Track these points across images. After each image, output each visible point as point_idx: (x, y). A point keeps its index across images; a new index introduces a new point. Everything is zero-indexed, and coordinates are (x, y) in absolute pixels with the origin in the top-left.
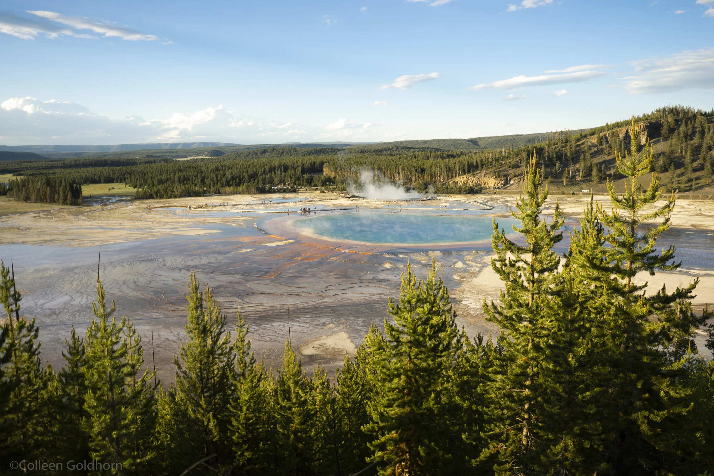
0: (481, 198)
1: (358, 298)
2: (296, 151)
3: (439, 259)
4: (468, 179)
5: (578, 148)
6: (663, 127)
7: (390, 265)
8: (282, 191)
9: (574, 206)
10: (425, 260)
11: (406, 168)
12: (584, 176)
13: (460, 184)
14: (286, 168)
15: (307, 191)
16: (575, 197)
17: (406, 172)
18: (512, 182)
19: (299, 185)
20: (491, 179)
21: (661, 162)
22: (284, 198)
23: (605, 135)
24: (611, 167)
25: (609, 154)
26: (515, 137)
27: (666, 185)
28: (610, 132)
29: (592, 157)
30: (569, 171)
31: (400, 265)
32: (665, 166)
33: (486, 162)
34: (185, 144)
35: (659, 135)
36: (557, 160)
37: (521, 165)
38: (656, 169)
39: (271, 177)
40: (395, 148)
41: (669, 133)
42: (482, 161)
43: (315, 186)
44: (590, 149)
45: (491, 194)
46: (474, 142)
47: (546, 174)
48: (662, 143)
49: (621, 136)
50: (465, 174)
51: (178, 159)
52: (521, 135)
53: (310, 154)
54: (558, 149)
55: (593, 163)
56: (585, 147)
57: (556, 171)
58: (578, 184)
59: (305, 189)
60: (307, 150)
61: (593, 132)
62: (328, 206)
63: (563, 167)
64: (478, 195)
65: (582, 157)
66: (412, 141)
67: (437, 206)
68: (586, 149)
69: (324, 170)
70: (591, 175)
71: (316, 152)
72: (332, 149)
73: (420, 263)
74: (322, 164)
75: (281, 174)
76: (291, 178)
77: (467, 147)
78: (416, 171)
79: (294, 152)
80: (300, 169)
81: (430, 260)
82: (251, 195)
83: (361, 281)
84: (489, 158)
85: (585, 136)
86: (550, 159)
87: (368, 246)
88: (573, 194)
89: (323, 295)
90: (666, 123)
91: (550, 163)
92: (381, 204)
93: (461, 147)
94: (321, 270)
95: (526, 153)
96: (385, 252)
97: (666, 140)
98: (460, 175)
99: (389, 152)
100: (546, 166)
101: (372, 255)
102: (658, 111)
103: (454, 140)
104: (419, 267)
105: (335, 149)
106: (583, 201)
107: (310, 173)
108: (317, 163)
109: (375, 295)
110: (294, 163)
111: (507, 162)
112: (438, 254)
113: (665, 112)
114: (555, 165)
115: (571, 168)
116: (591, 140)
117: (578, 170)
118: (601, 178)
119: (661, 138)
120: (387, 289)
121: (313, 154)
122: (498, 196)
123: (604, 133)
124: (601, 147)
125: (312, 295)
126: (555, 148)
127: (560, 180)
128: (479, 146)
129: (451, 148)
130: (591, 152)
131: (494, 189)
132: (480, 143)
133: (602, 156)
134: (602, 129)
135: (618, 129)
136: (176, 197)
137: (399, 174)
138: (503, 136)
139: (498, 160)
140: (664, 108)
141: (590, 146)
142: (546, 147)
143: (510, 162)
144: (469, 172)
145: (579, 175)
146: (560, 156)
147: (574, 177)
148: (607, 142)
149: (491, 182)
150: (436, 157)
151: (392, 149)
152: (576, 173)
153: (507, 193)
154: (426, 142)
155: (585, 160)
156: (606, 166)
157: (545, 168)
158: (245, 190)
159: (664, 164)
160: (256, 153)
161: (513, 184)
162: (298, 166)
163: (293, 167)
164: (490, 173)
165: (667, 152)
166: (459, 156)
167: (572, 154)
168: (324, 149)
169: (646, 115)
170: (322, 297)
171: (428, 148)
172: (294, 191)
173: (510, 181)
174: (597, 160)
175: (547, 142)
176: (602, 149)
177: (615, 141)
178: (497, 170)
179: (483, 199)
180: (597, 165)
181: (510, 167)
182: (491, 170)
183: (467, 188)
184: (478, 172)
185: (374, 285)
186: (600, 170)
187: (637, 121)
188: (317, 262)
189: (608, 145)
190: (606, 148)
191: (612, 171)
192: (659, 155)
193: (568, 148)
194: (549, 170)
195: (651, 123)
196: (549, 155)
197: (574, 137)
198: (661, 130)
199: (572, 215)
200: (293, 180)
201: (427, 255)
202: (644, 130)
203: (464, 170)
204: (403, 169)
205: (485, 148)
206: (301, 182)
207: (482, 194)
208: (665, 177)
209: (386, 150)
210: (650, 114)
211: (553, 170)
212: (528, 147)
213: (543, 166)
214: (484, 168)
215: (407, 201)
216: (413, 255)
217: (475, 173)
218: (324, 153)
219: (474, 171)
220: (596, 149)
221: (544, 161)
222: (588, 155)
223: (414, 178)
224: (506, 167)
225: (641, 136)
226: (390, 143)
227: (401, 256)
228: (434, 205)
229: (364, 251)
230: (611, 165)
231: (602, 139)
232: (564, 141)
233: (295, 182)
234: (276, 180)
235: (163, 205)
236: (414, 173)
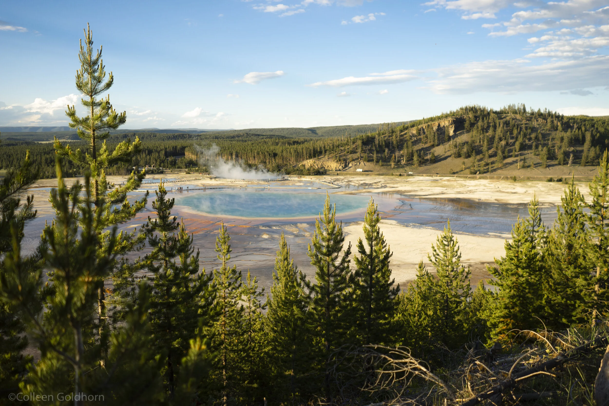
0: (328, 178)
1: (247, 264)
2: (155, 136)
3: (307, 230)
4: (315, 162)
5: (402, 138)
6: (466, 121)
7: (268, 236)
8: (150, 172)
9: (404, 185)
10: (296, 231)
11: (260, 153)
12: (407, 161)
13: (307, 167)
14: (150, 152)
15: (172, 172)
16: (402, 177)
17: (261, 156)
18: (350, 165)
19: (164, 167)
20: (333, 163)
21: (465, 150)
22: (154, 179)
23: (422, 127)
24: (427, 154)
25: (426, 143)
26: (347, 128)
27: (470, 168)
28: (426, 125)
29: (413, 145)
30: (395, 157)
31: (276, 236)
32: (468, 153)
33: (328, 148)
34: (45, 128)
35: (463, 128)
36: (386, 147)
37: (357, 151)
38: (462, 155)
39: (137, 159)
40: (245, 135)
41: (471, 127)
42: (325, 147)
43: (179, 168)
44: (411, 139)
45: (334, 175)
46: (313, 131)
47: (377, 159)
48: (466, 135)
49: (435, 128)
50: (311, 158)
51: (40, 142)
52: (351, 126)
53: (169, 139)
54: (386, 138)
55: (414, 150)
56: (407, 137)
57: (385, 157)
58: (403, 167)
59: (170, 171)
60: (166, 135)
61: (413, 124)
62: (197, 186)
63: (391, 153)
64: (325, 176)
65: (405, 144)
66: (259, 129)
67: (293, 185)
68: (408, 138)
69: (186, 153)
70: (413, 159)
71: (174, 137)
72: (189, 135)
73: (292, 234)
74: (183, 148)
75: (146, 157)
76: (156, 161)
77: (307, 135)
78: (269, 155)
79: (153, 137)
80: (163, 152)
81: (300, 231)
82: (122, 176)
83: (246, 250)
84: (331, 145)
85: (407, 128)
86: (380, 146)
87: (244, 220)
88: (400, 175)
89: (216, 263)
90: (468, 118)
91: (380, 150)
92: (245, 184)
93: (302, 135)
94: (207, 242)
95: (361, 141)
96: (261, 225)
97: (468, 132)
98: (307, 159)
99: (240, 138)
100: (378, 152)
101: (249, 228)
102: (462, 109)
103: (296, 129)
104: (292, 237)
105: (192, 135)
106: (409, 181)
107: (173, 156)
108: (179, 147)
109: (260, 261)
110: (157, 147)
111: (346, 148)
112: (305, 225)
113: (467, 110)
114: (384, 151)
115: (397, 154)
116: (411, 131)
117: (402, 156)
118: (420, 162)
119: (465, 130)
120: (270, 256)
121: (171, 139)
122: (342, 177)
123: (422, 126)
124: (419, 137)
125: (207, 263)
126: (384, 137)
127: (388, 164)
128: (317, 134)
129: (294, 136)
130: (412, 141)
131: (336, 171)
132: (318, 132)
133: (421, 144)
134: (420, 122)
135: (432, 123)
136: (48, 177)
137: (254, 157)
138: (337, 127)
139: (338, 146)
140: (466, 107)
141: (411, 136)
142: (377, 136)
143: (348, 149)
144: (315, 156)
145: (403, 159)
146: (388, 144)
147: (399, 161)
148: (424, 133)
149: (333, 165)
150: (284, 143)
151: (243, 136)
152: (401, 158)
153: (347, 174)
154: (272, 130)
155: (407, 147)
156: (424, 152)
157: (377, 154)
158: (115, 171)
159: (468, 151)
160: (117, 138)
161: (351, 167)
162: (162, 150)
163: (157, 151)
164: (332, 158)
165: (470, 142)
166: (303, 143)
167: (397, 142)
168: (182, 135)
169: (452, 112)
170: (215, 264)
171: (274, 135)
172: (162, 173)
173: (349, 164)
174: (416, 148)
175: (377, 132)
176: (420, 138)
177: (430, 132)
178: (338, 155)
179: (330, 180)
180: (417, 151)
181: (348, 152)
182: (333, 155)
183: (315, 170)
184: (322, 156)
185: (258, 253)
186: (419, 156)
187: (447, 116)
188: (202, 234)
189: (425, 135)
190: (424, 138)
191: (429, 157)
192: (464, 144)
193: (394, 137)
194: (380, 155)
195: (457, 119)
196: (379, 143)
197: (398, 128)
198: (464, 124)
199: (404, 193)
200: (158, 163)
201: (297, 227)
202: (451, 124)
203: (310, 155)
204: (258, 154)
205: (322, 136)
206: (166, 164)
207: (327, 175)
208: (469, 161)
209: (238, 136)
210: (455, 111)
211: (383, 156)
212: (362, 136)
213: (375, 152)
214: (327, 153)
215: (266, 181)
216: (285, 227)
217: (319, 157)
218: (181, 138)
219: (318, 156)
220: (415, 139)
221: (376, 148)
222: (410, 143)
223: (267, 161)
224: (345, 152)
225: (450, 129)
226: (241, 131)
227: (274, 228)
228: (290, 184)
229: (242, 225)
230: (428, 152)
231: (420, 130)
232: (391, 132)
233: (161, 164)
234: (142, 163)
235: (37, 186)
236: (268, 157)
